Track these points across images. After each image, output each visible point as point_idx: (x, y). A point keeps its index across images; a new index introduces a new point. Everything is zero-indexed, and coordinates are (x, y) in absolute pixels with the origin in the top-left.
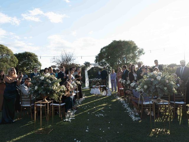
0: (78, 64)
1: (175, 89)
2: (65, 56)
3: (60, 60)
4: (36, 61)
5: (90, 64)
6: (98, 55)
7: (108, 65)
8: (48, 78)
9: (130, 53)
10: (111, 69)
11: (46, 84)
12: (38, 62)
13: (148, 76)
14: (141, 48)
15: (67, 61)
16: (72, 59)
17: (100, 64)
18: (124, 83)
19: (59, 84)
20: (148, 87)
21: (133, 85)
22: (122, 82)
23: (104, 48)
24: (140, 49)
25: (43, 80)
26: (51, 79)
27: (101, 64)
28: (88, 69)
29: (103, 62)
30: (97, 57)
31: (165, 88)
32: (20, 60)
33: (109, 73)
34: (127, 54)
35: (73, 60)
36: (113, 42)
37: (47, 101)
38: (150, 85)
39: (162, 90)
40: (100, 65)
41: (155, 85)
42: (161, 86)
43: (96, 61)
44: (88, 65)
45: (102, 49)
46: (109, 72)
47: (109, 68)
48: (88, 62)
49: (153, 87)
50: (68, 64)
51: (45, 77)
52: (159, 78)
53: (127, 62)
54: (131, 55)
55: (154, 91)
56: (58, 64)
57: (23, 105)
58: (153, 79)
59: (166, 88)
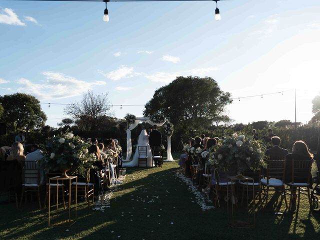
0: (114, 117)
1: (264, 160)
2: (91, 103)
3: (82, 110)
4: (37, 110)
5: (136, 119)
6: (150, 102)
7: (166, 120)
8: (71, 140)
9: (206, 101)
10: (172, 129)
11: (67, 150)
12: (40, 112)
13: (224, 141)
14: (225, 92)
15: (94, 112)
16: (103, 108)
17: (153, 118)
18: (192, 152)
19: (87, 151)
20: (224, 157)
21: (206, 155)
22: (188, 150)
23: (161, 90)
24: (223, 94)
25: (63, 144)
26: (75, 143)
27: (155, 120)
28: (132, 127)
29: (159, 116)
30: (147, 106)
31: (248, 158)
32: (7, 108)
33: (169, 135)
34: (201, 102)
35: (105, 110)
36: (177, 80)
37: (68, 176)
38: (226, 154)
39: (244, 161)
40: (152, 120)
41: (234, 154)
42: (242, 155)
43: (146, 113)
44: (131, 120)
45: (157, 92)
46: (169, 133)
47: (169, 125)
48: (131, 115)
49: (231, 158)
50: (95, 117)
51: (66, 139)
52: (240, 144)
53: (201, 116)
54: (209, 104)
55: (232, 163)
56: (77, 116)
57: (26, 185)
58: (231, 145)
59: (250, 158)
